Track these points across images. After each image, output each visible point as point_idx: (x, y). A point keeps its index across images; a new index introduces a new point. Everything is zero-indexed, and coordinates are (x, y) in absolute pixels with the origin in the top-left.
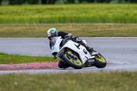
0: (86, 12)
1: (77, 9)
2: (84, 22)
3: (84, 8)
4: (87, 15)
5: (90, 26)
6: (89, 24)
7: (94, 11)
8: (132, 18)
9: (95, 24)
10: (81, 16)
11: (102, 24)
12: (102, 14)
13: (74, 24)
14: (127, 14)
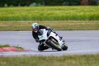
0: (12, 13)
1: (6, 11)
2: (11, 20)
3: (11, 10)
4: (14, 15)
5: (15, 23)
6: (14, 21)
7: (18, 12)
8: (46, 17)
9: (19, 22)
10: (8, 15)
11: (24, 21)
12: (24, 14)
13: (4, 22)
14: (42, 14)
